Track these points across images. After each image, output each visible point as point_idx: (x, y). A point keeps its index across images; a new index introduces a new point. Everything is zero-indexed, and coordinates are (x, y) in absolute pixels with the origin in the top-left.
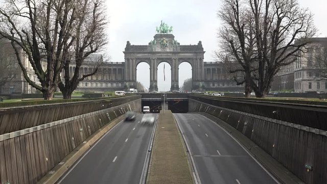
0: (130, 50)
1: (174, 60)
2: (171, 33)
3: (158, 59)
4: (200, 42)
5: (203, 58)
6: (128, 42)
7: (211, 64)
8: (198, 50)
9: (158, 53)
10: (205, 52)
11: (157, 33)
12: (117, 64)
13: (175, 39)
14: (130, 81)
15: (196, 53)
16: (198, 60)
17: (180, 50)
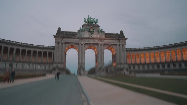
0: (60, 35)
1: (100, 45)
2: (97, 23)
3: (86, 44)
4: (121, 32)
5: (126, 44)
6: (59, 29)
7: (131, 50)
8: (121, 37)
9: (86, 38)
10: (126, 39)
11: (85, 23)
12: (48, 48)
13: (100, 28)
14: (59, 63)
15: (119, 40)
16: (121, 46)
17: (104, 37)
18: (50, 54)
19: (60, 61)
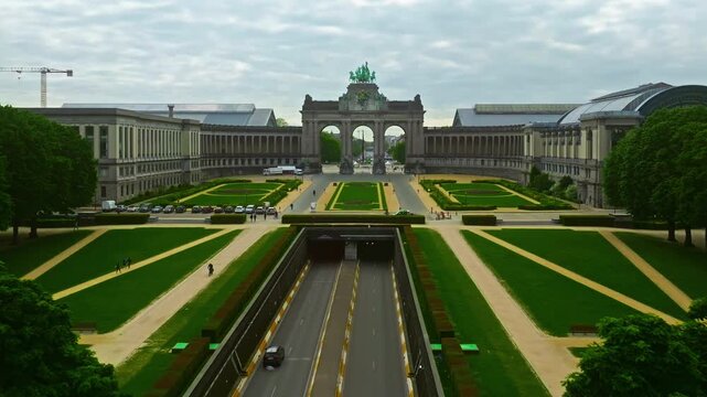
0: (310, 107)
1: (376, 124)
2: (374, 81)
3: (353, 122)
4: (418, 97)
5: (423, 121)
6: (307, 96)
7: (435, 130)
8: (415, 108)
9: (353, 113)
10: (425, 111)
11: (351, 81)
12: (292, 130)
13: (380, 91)
14: (310, 156)
15: (411, 113)
16: (415, 125)
17: (386, 108)
18: (295, 139)
19: (311, 153)
